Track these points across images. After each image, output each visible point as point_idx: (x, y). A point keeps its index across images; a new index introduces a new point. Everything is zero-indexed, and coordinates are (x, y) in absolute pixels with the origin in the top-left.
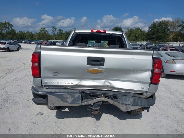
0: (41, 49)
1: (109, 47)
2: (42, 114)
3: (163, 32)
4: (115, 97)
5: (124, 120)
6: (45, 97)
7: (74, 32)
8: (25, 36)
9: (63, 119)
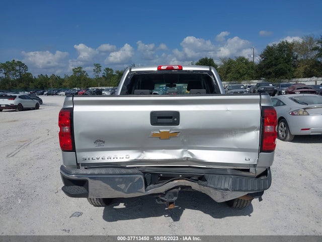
0: (73, 103)
1: (190, 94)
2: (80, 214)
3: (286, 63)
4: (201, 179)
5: (222, 219)
6: (82, 183)
7: (128, 71)
8: (49, 83)
9: (116, 221)
